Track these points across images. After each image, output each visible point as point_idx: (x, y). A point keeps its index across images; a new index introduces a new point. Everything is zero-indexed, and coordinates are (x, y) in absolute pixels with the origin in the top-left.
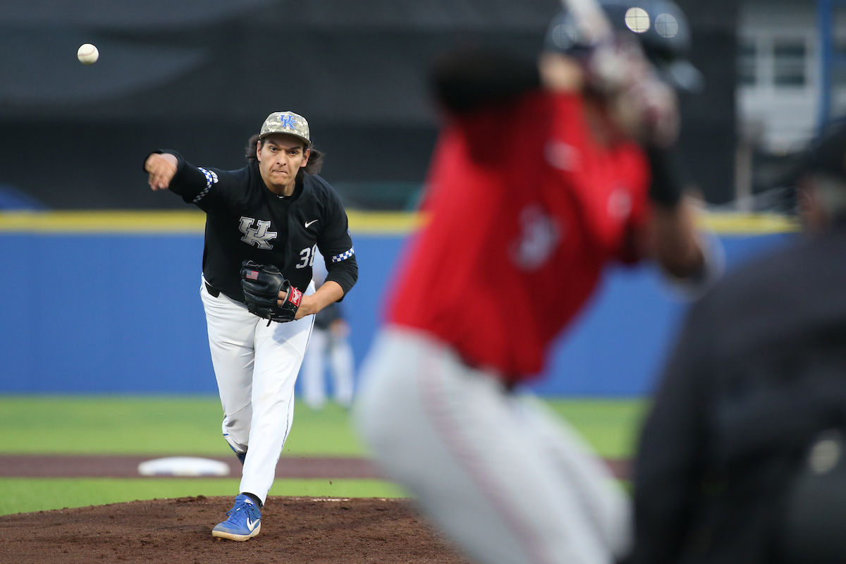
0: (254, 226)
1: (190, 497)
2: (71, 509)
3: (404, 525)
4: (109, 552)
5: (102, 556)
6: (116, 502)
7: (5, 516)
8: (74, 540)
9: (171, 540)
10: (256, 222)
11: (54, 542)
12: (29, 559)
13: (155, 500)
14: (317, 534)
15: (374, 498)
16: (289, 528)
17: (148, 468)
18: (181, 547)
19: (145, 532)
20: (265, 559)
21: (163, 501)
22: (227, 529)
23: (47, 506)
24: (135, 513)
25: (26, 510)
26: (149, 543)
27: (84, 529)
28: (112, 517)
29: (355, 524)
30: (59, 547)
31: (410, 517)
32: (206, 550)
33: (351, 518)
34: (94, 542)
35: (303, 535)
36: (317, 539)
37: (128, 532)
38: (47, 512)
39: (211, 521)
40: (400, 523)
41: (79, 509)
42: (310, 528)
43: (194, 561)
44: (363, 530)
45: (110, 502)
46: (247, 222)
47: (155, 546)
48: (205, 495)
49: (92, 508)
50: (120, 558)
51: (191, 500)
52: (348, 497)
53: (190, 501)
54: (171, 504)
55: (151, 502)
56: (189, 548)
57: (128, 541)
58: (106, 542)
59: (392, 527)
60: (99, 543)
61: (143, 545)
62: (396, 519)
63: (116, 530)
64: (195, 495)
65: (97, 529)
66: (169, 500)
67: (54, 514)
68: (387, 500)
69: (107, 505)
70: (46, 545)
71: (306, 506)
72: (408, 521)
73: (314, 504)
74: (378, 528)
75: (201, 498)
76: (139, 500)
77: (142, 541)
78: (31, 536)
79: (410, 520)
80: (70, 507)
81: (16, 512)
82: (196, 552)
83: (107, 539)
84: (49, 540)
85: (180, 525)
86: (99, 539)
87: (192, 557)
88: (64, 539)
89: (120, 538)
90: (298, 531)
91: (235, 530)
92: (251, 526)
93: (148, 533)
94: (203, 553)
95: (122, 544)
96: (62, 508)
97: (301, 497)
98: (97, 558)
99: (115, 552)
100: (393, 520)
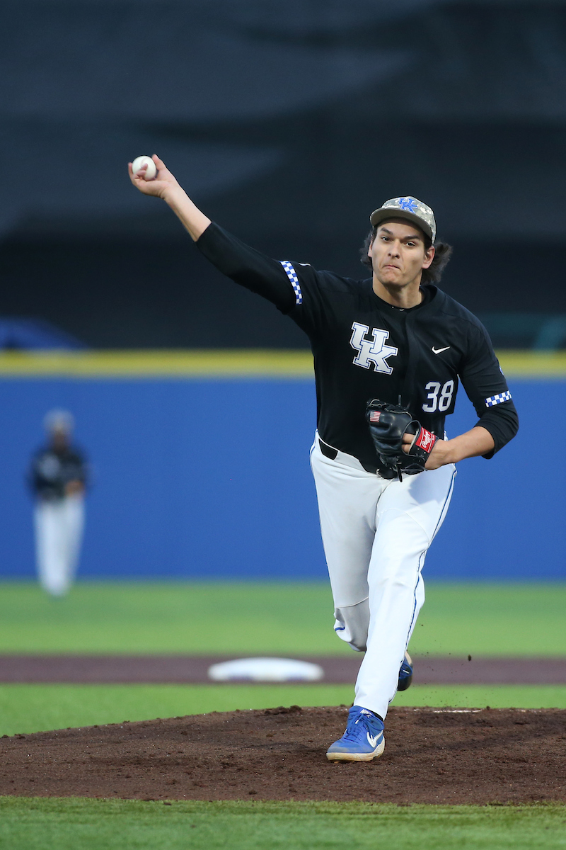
0: (369, 337)
1: (281, 708)
2: (133, 723)
3: (550, 742)
4: (181, 776)
5: (174, 782)
6: (188, 714)
7: (51, 732)
8: (138, 762)
9: (259, 762)
10: (370, 331)
11: (113, 765)
12: (83, 786)
13: (238, 711)
14: (441, 754)
15: (511, 709)
16: (406, 747)
17: (221, 671)
18: (271, 770)
19: (226, 750)
20: (377, 785)
21: (248, 713)
22: (345, 749)
23: (102, 720)
24: (214, 728)
25: (76, 724)
26: (232, 765)
27: (150, 747)
28: (184, 733)
29: (489, 742)
30: (120, 770)
31: (558, 733)
32: (303, 774)
33: (484, 734)
34: (162, 764)
35: (424, 756)
36: (441, 760)
37: (205, 751)
38: (104, 727)
39: (309, 738)
40: (545, 740)
41: (144, 723)
42: (433, 746)
43: (289, 788)
44: (499, 750)
45: (182, 714)
46: (360, 330)
47: (239, 770)
48: (300, 705)
49: (160, 721)
50: (195, 784)
51: (283, 711)
52: (478, 707)
53: (282, 713)
54: (258, 716)
55: (232, 714)
56: (281, 772)
57: (206, 763)
58: (178, 764)
59: (534, 745)
60: (169, 765)
61: (225, 768)
62: (539, 736)
63: (191, 749)
64: (287, 705)
65: (166, 748)
66: (255, 711)
67: (112, 729)
68: (528, 711)
69: (178, 718)
70: (104, 768)
71: (426, 718)
72: (555, 737)
73: (437, 716)
74: (517, 746)
75: (295, 709)
76: (218, 711)
77: (223, 763)
78: (85, 757)
79: (558, 736)
80: (132, 721)
81: (62, 726)
82: (290, 777)
83: (180, 761)
84: (108, 762)
85: (271, 743)
86: (170, 760)
87: (286, 783)
88: (125, 761)
89: (196, 759)
90: (418, 751)
91: (355, 749)
92: (372, 742)
93: (230, 753)
94: (299, 777)
95: (198, 767)
96: (121, 722)
97: (420, 708)
98: (168, 784)
99: (189, 776)
100: (536, 736)
